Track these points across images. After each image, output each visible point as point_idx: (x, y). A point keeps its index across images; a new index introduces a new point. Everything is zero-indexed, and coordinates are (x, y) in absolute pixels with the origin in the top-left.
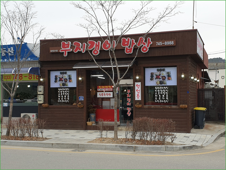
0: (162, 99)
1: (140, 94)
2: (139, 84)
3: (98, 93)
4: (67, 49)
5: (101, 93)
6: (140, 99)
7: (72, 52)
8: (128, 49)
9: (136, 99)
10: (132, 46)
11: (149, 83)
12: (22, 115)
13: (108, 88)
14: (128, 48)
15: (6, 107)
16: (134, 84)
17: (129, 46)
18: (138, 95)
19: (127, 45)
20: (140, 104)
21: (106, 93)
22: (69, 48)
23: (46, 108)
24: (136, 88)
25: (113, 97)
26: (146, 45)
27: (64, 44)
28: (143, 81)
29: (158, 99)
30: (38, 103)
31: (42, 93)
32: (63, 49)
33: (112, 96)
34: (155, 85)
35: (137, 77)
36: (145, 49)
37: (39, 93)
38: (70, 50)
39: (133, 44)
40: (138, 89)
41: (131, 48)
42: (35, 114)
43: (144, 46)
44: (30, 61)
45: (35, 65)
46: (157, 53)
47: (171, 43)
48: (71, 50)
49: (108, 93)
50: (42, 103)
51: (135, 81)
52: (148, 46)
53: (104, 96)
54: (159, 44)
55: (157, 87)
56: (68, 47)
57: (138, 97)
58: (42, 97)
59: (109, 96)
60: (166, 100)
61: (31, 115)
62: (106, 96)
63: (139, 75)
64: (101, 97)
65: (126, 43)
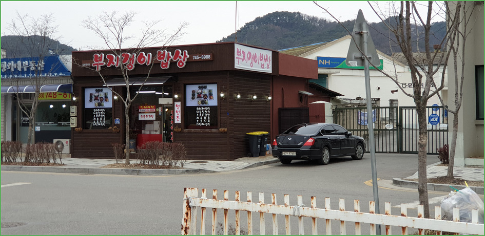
0: (203, 122)
1: (180, 116)
2: (179, 103)
3: (140, 115)
4: (100, 62)
5: (143, 114)
6: (179, 122)
7: (105, 66)
8: (164, 64)
9: (176, 122)
10: (168, 60)
11: (191, 103)
12: (55, 141)
13: (151, 108)
14: (164, 62)
15: (38, 132)
16: (174, 103)
17: (165, 60)
18: (178, 117)
19: (163, 58)
20: (179, 127)
21: (148, 114)
22: (102, 62)
23: (80, 132)
24: (176, 109)
25: (157, 119)
26: (182, 60)
27: (96, 56)
28: (183, 100)
29: (199, 122)
30: (71, 126)
31: (75, 114)
32: (95, 63)
33: (154, 118)
34: (196, 105)
35: (176, 96)
36: (181, 64)
37: (71, 115)
38: (103, 64)
39: (169, 57)
40: (178, 110)
41: (167, 62)
42: (68, 140)
43: (180, 60)
44: (62, 76)
45: (68, 80)
46: (194, 69)
47: (208, 57)
48: (105, 63)
49: (151, 114)
50: (75, 126)
51: (175, 100)
52: (184, 60)
53: (146, 119)
54: (196, 58)
55: (198, 107)
56: (101, 60)
57: (178, 120)
58: (75, 119)
59: (151, 119)
60: (207, 122)
61: (64, 141)
62: (148, 119)
63: (177, 94)
64: (143, 119)
65: (162, 57)
